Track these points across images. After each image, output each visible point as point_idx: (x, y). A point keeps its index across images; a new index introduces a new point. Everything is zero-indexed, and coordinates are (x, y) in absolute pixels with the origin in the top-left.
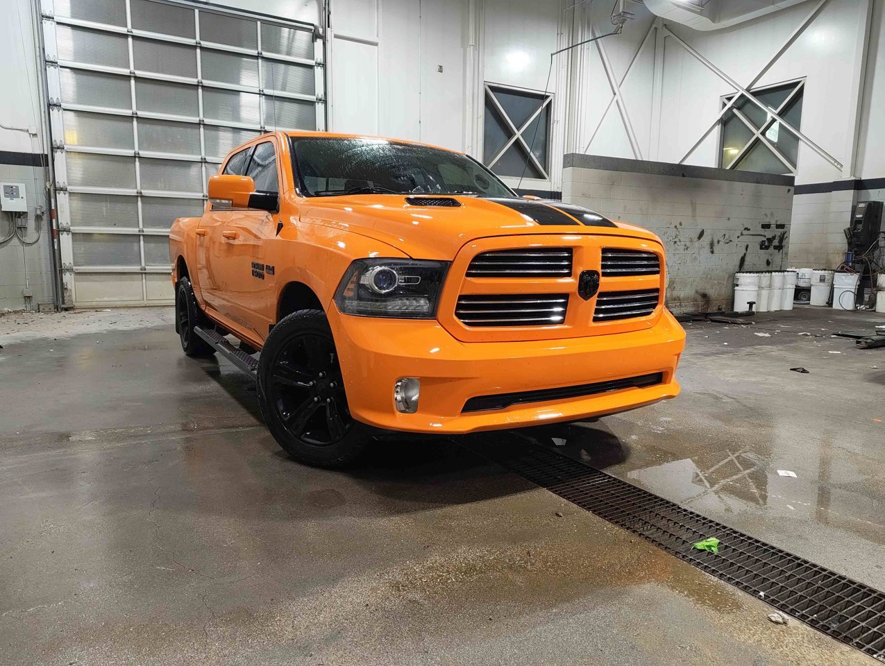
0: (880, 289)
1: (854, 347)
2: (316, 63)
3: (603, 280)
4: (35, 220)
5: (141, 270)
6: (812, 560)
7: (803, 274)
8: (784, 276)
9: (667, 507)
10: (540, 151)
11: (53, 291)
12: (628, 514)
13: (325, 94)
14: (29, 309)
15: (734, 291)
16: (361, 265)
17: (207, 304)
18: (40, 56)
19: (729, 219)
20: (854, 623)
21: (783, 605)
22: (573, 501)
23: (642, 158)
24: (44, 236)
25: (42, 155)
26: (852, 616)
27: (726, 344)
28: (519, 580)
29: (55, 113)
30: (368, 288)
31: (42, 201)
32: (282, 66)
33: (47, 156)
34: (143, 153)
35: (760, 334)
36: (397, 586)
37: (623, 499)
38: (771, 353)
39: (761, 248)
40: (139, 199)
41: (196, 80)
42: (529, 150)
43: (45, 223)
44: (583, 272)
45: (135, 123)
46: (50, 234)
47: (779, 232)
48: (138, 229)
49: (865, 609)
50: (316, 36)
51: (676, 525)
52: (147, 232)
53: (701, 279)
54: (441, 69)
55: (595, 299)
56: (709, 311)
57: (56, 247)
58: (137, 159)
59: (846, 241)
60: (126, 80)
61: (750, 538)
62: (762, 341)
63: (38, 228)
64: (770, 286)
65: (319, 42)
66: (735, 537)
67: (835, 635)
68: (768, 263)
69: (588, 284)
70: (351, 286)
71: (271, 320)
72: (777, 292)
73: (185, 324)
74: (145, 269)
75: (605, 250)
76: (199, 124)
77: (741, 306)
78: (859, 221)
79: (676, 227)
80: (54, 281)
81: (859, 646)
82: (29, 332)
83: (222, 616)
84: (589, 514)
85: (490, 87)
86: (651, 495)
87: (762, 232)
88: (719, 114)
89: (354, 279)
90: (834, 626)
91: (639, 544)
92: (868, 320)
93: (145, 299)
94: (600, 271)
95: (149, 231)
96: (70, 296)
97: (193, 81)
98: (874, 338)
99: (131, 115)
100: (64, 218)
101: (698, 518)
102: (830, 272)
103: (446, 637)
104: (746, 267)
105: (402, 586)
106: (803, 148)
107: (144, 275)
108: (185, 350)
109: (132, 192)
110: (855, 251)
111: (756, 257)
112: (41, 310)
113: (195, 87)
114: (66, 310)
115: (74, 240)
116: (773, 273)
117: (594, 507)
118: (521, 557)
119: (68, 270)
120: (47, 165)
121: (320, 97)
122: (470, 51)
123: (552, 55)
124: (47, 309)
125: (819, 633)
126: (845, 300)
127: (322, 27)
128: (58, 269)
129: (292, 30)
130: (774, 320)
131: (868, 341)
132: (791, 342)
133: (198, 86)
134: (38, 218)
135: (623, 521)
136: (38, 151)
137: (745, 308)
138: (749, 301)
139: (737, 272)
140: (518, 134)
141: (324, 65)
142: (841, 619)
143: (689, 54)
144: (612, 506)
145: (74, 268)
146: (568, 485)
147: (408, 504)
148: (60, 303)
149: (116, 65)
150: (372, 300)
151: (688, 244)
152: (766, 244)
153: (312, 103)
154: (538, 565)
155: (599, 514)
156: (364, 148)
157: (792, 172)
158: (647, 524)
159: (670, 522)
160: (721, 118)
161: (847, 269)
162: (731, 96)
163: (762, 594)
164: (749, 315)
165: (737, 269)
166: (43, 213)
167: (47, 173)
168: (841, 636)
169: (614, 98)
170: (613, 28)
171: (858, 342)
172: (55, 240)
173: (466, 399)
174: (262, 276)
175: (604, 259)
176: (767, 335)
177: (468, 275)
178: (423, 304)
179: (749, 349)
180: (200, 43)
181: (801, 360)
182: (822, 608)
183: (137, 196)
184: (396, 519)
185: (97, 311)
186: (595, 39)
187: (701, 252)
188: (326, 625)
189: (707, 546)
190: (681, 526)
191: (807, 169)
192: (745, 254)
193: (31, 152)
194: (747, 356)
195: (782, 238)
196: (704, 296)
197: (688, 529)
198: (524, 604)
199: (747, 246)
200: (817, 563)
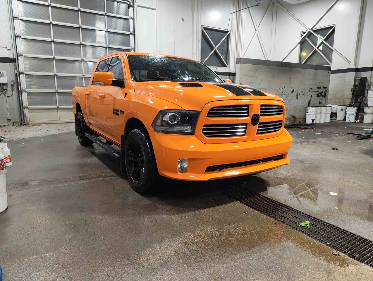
0: (366, 114)
1: (356, 139)
2: (130, 18)
3: (261, 118)
4: (11, 87)
5: (57, 107)
6: (347, 229)
7: (334, 107)
8: (326, 108)
9: (288, 208)
10: (225, 55)
11: (19, 117)
12: (273, 212)
13: (134, 31)
14: (9, 124)
15: (306, 115)
16: (163, 113)
17: (90, 124)
18: (11, 15)
19: (304, 85)
20: (365, 255)
21: (337, 248)
22: (250, 207)
23: (268, 59)
24: (15, 94)
25: (13, 58)
26: (364, 252)
27: (304, 138)
28: (233, 240)
29: (18, 40)
30: (167, 122)
31: (14, 78)
32: (115, 19)
33: (15, 58)
34: (57, 57)
35: (318, 134)
36: (186, 243)
37: (270, 206)
38: (322, 142)
39: (317, 97)
40: (55, 77)
41: (79, 25)
42: (220, 55)
43: (15, 87)
44: (253, 115)
45: (53, 44)
46: (18, 93)
47: (324, 90)
48: (55, 90)
49: (368, 249)
50: (130, 6)
51: (292, 216)
52: (59, 91)
53: (293, 110)
54: (183, 20)
55: (257, 125)
56: (296, 123)
57: (20, 98)
58: (54, 60)
59: (351, 93)
60: (48, 25)
61: (321, 221)
62: (318, 136)
63: (12, 90)
64: (321, 113)
65: (131, 9)
66: (316, 220)
67: (358, 259)
68: (320, 103)
69: (255, 120)
70: (159, 121)
71: (122, 133)
72: (323, 115)
73: (80, 132)
74: (59, 107)
75: (262, 106)
76: (81, 44)
77: (309, 121)
78: (357, 85)
79: (282, 88)
80: (20, 113)
81: (368, 264)
82: (11, 135)
83: (119, 257)
84: (257, 212)
85: (204, 28)
86: (281, 204)
87: (318, 90)
88: (299, 39)
89: (160, 118)
90: (357, 256)
91: (278, 224)
92: (360, 127)
93: (59, 120)
94: (260, 114)
95: (60, 91)
96: (27, 119)
97: (77, 26)
98: (364, 135)
99: (51, 41)
100: (23, 85)
101: (300, 213)
102: (345, 106)
103: (209, 263)
104: (311, 105)
105: (188, 243)
106: (334, 54)
107: (58, 110)
108: (80, 143)
109: (52, 74)
110: (355, 98)
111: (315, 100)
112: (15, 125)
113: (78, 28)
114: (25, 125)
115: (28, 95)
116: (322, 107)
117: (259, 209)
118: (233, 230)
119: (26, 108)
120: (15, 63)
121: (132, 32)
122: (195, 12)
123: (230, 14)
124: (17, 125)
125: (351, 259)
126: (351, 118)
127: (132, 2)
128: (21, 107)
129: (119, 3)
130: (323, 127)
131: (362, 136)
132: (330, 137)
133: (79, 28)
134: (12, 86)
135: (271, 215)
136: (11, 56)
137: (310, 122)
138: (312, 119)
139: (307, 107)
140: (216, 48)
141: (133, 19)
142: (360, 253)
143: (287, 14)
144: (266, 209)
145: (28, 107)
146: (247, 200)
147: (185, 209)
148: (23, 122)
149: (44, 19)
150: (168, 127)
151: (287, 95)
152: (319, 95)
153: (128, 35)
154: (240, 233)
155: (261, 212)
156: (158, 60)
157: (329, 64)
158: (281, 216)
159: (290, 215)
160: (301, 41)
161: (352, 105)
162: (305, 32)
163: (328, 243)
164: (312, 125)
165: (307, 105)
166: (14, 83)
167: (15, 66)
168: (360, 260)
169: (255, 32)
170: (256, 3)
171: (357, 137)
172: (20, 95)
173: (207, 167)
174: (118, 114)
175: (261, 109)
176: (320, 134)
177: (207, 116)
178: (189, 128)
179: (313, 140)
180: (80, 9)
181: (335, 145)
182: (352, 249)
183: (55, 76)
184: (181, 215)
185: (38, 125)
186: (248, 8)
187: (293, 99)
188: (161, 260)
189: (305, 225)
190: (294, 216)
191: (336, 63)
192: (310, 99)
193: (8, 57)
194: (313, 143)
195: (326, 93)
196: (294, 117)
197: (297, 217)
198: (237, 250)
199: (311, 96)
200: (349, 231)
